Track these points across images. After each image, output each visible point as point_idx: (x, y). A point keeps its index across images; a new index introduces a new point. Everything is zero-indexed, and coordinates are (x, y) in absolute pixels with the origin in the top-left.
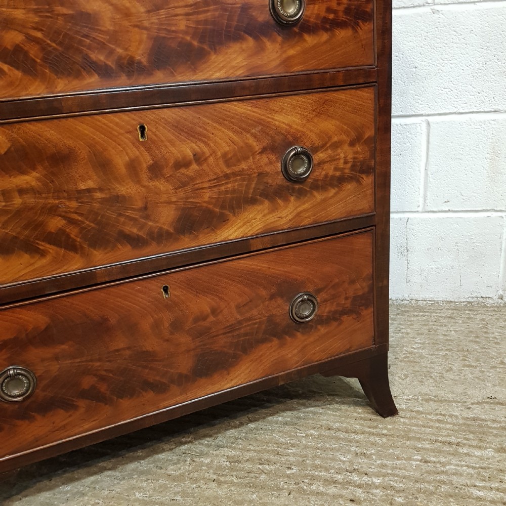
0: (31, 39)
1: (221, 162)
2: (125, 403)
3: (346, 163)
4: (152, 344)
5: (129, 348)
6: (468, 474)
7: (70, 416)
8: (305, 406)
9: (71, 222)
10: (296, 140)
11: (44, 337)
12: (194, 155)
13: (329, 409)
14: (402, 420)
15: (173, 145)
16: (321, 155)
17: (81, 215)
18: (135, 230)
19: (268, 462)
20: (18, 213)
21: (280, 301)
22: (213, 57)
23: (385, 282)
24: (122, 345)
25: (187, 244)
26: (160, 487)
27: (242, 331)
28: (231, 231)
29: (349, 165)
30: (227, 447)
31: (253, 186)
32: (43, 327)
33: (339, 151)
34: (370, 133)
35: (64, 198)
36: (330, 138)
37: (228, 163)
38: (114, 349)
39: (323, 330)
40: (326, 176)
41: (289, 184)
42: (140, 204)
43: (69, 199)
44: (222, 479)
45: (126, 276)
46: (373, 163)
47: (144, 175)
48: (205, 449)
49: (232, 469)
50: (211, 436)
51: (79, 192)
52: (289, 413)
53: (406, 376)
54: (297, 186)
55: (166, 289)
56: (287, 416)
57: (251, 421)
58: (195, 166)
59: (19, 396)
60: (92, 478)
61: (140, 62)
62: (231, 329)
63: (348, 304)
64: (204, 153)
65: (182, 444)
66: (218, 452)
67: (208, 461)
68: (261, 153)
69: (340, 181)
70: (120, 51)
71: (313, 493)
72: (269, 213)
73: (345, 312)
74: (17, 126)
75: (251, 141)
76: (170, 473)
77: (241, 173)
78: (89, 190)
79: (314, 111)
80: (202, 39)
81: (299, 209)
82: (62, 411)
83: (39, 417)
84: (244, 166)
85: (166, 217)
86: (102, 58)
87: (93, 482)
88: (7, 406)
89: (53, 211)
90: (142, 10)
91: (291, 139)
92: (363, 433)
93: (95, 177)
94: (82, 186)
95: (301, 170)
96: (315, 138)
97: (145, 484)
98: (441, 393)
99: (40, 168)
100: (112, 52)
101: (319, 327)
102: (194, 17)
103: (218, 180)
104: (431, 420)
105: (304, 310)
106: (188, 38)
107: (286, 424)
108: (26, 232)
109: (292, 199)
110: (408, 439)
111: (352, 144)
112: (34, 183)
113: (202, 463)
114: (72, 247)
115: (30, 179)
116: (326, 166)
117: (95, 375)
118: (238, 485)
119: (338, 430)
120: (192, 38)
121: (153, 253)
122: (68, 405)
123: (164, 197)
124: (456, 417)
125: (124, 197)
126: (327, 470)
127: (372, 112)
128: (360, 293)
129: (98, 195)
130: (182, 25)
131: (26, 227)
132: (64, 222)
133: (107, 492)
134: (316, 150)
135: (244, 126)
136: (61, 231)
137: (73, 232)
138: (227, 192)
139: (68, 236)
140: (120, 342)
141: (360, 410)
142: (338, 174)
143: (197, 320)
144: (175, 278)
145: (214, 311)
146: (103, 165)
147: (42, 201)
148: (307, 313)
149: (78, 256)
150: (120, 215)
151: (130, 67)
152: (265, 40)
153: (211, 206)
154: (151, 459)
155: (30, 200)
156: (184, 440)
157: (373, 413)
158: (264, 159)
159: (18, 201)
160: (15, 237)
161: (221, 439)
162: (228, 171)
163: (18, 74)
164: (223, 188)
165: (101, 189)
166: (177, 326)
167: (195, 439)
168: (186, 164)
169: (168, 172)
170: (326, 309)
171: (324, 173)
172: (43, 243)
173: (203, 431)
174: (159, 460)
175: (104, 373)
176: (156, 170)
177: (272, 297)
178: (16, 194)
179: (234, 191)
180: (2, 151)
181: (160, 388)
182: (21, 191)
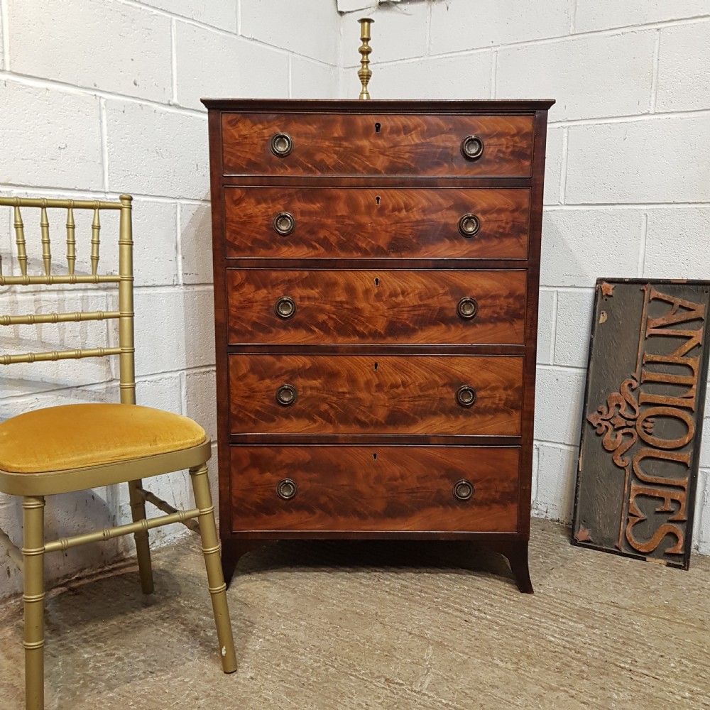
0: (330, 318)
1: (417, 388)
2: (342, 519)
3: (500, 400)
4: (362, 487)
5: (348, 486)
6: (554, 630)
7: (310, 517)
8: (470, 574)
9: (332, 407)
10: (466, 382)
11: (306, 467)
12: (402, 382)
13: (486, 580)
14: (534, 597)
15: (391, 375)
16: (483, 393)
17: (337, 405)
18: (363, 418)
19: (426, 593)
20: (308, 398)
21: (447, 481)
22: (420, 333)
23: (528, 487)
24: (345, 483)
25: (390, 432)
26: (354, 586)
27: (419, 494)
28: (419, 429)
29: (503, 402)
30: (403, 580)
31: (436, 404)
32: (307, 461)
33: (496, 392)
34: (519, 384)
35: (331, 395)
36: (490, 383)
37: (421, 390)
38: (342, 483)
39: (476, 510)
40: (486, 406)
41: (460, 407)
42: (368, 404)
43: (333, 395)
44: (392, 592)
45: (354, 443)
46: (521, 403)
47: (373, 389)
48: (389, 578)
49: (400, 590)
51: (339, 393)
52: (456, 575)
53: (560, 577)
54: (465, 410)
55: (375, 455)
56: (454, 576)
57: (427, 572)
58: (402, 388)
59: (288, 496)
60: (316, 573)
61: (380, 333)
62: (412, 491)
63: (498, 496)
64: (408, 382)
65: (376, 571)
66: (396, 581)
67: (388, 583)
68: (443, 386)
69: (495, 411)
70: (371, 326)
71: (444, 612)
72: (444, 423)
73: (494, 501)
75: (437, 378)
76: (362, 582)
77: (429, 396)
78: (344, 393)
79: (480, 367)
80: (415, 323)
81: (466, 424)
82: (306, 513)
83: (294, 512)
84: (431, 392)
85: (381, 414)
86: (362, 329)
88: (280, 499)
89: (324, 400)
90: (386, 308)
91: (463, 381)
92: (500, 596)
93: (348, 387)
94: (341, 390)
95: (466, 400)
96: (479, 382)
97: (345, 583)
98: (578, 591)
99: (322, 378)
100: (367, 327)
101: (474, 507)
102: (412, 313)
103: (415, 398)
104: (555, 602)
105: (463, 492)
106: (408, 322)
107: (450, 579)
109: (461, 417)
110: (530, 606)
111: (505, 389)
112: (318, 385)
113: (384, 583)
114: (330, 421)
115: (316, 383)
116: (486, 400)
117: (328, 497)
118: (400, 597)
119: (484, 590)
120: (410, 322)
121: (371, 432)
122: (312, 512)
123: (382, 403)
124: (576, 605)
125: (361, 399)
126: (461, 605)
127: (521, 372)
128: (508, 490)
129: (348, 396)
130: (406, 316)
131: (310, 406)
132: (328, 407)
133: (322, 581)
134: (480, 389)
135: (434, 370)
136: (326, 411)
137: (332, 413)
138: (419, 405)
139: (329, 414)
140: (344, 481)
141: (507, 585)
142: (494, 406)
143: (390, 479)
144: (382, 450)
145: (402, 477)
146: (352, 380)
147: (321, 395)
148: (464, 494)
149: (331, 426)
150: (357, 408)
151: (375, 335)
152: (452, 326)
153: (408, 412)
155: (315, 393)
157: (516, 589)
158: (445, 390)
159: (309, 392)
160: (304, 411)
161: (402, 576)
162: (421, 394)
163: (322, 333)
164: (416, 403)
165: (349, 393)
166: (378, 479)
168: (397, 387)
169: (386, 389)
170: (480, 496)
171: (484, 404)
172: (316, 416)
173: (392, 569)
175: (332, 496)
176: (380, 387)
177: (442, 477)
178: (309, 389)
179: (423, 406)
180: (307, 368)
181: (362, 517)
182: (312, 388)
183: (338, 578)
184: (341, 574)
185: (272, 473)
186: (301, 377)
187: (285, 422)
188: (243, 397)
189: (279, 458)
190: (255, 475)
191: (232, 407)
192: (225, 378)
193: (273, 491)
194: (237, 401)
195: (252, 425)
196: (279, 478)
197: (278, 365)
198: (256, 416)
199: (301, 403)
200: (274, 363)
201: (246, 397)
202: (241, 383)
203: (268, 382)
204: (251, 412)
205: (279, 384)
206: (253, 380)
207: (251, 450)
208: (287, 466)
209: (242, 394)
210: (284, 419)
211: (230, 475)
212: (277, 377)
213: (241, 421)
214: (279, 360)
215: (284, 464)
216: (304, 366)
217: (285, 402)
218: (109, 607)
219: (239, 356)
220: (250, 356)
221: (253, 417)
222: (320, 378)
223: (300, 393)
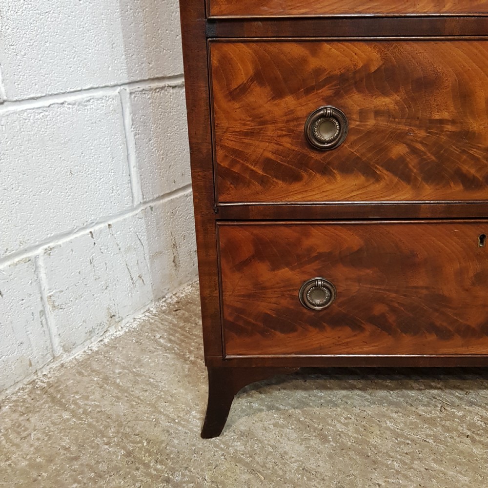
2: (407, 339)
4: (450, 289)
5: (427, 288)
7: (355, 336)
9: (414, 151)
11: (355, 259)
17: (425, 145)
18: (473, 171)
24: (421, 283)
26: (411, 423)
30: (480, 406)
32: (356, 249)
35: (415, 126)
38: (413, 285)
43: (420, 127)
44: (477, 438)
45: (448, 216)
48: (457, 402)
50: (462, 389)
51: (431, 121)
55: (482, 238)
59: (319, 306)
60: (344, 392)
65: (432, 388)
66: (471, 409)
67: (460, 414)
74: (395, 44)
76: (421, 413)
78: (441, 121)
82: (349, 330)
83: (328, 329)
87: (344, 396)
88: (305, 311)
89: (400, 137)
93: (452, 108)
94: (436, 116)
97: (395, 416)
99: (402, 91)
108: (370, 155)
112: (392, 106)
113: (454, 414)
114: (406, 177)
115: (386, 102)
117: (388, 305)
122: (356, 326)
125: (474, 133)
129: (449, 128)
131: (371, 149)
132: (406, 150)
133: (358, 411)
136: (402, 159)
137: (413, 162)
139: (406, 165)
140: (421, 281)
146: (464, 96)
147: (393, 126)
149: (409, 187)
150: (464, 152)
154: (400, 392)
155: (383, 123)
156: (433, 384)
159: (371, 122)
160: (358, 158)
161: (472, 396)
165: (453, 122)
167: (446, 387)
172: (380, 168)
173: (453, 382)
174: (408, 396)
175: (396, 305)
178: (372, 115)
180: (373, 69)
181: (444, 334)
182: (378, 113)
183: (381, 403)
184: (382, 393)
185: (292, 269)
186: (360, 91)
187: (320, 180)
188: (240, 133)
189: (307, 243)
190: (264, 272)
191: (220, 153)
192: (203, 94)
193: (293, 297)
194: (230, 141)
195: (259, 188)
196: (305, 277)
197: (314, 63)
198: (264, 170)
199: (353, 144)
200: (304, 61)
201: (246, 134)
202: (237, 105)
203: (289, 101)
204: (255, 163)
205: (312, 106)
206: (259, 97)
207: (256, 231)
208: (319, 257)
209: (238, 127)
210: (318, 175)
211: (219, 273)
212: (309, 90)
213: (237, 179)
214: (314, 53)
215: (314, 254)
216: (366, 66)
217: (323, 142)
218: (35, 480)
219: (232, 45)
220: (254, 45)
221: (260, 172)
222: (397, 91)
223: (353, 125)
